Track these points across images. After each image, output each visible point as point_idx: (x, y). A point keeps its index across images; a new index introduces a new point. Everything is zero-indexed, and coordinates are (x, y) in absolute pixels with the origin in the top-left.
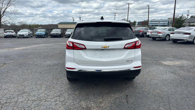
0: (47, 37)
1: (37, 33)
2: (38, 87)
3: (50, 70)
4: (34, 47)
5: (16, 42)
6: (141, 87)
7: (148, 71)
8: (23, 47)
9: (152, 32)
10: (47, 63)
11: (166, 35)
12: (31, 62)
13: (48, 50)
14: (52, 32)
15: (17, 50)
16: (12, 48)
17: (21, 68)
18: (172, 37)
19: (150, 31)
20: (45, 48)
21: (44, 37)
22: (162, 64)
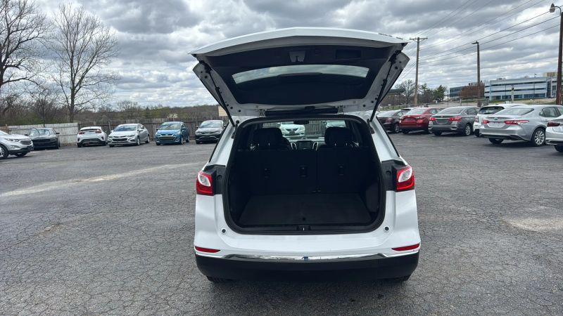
0: (187, 141)
1: (161, 132)
2: (127, 296)
3: (170, 243)
4: (145, 174)
5: (102, 158)
6: (426, 307)
7: (458, 253)
8: (116, 174)
9: (488, 122)
10: (166, 222)
11: (533, 128)
12: (124, 221)
13: (179, 181)
14: (199, 130)
15: (99, 182)
16: (88, 176)
17: (96, 236)
18: (551, 135)
19: (483, 117)
20: (172, 175)
21: (180, 143)
22: (508, 226)
